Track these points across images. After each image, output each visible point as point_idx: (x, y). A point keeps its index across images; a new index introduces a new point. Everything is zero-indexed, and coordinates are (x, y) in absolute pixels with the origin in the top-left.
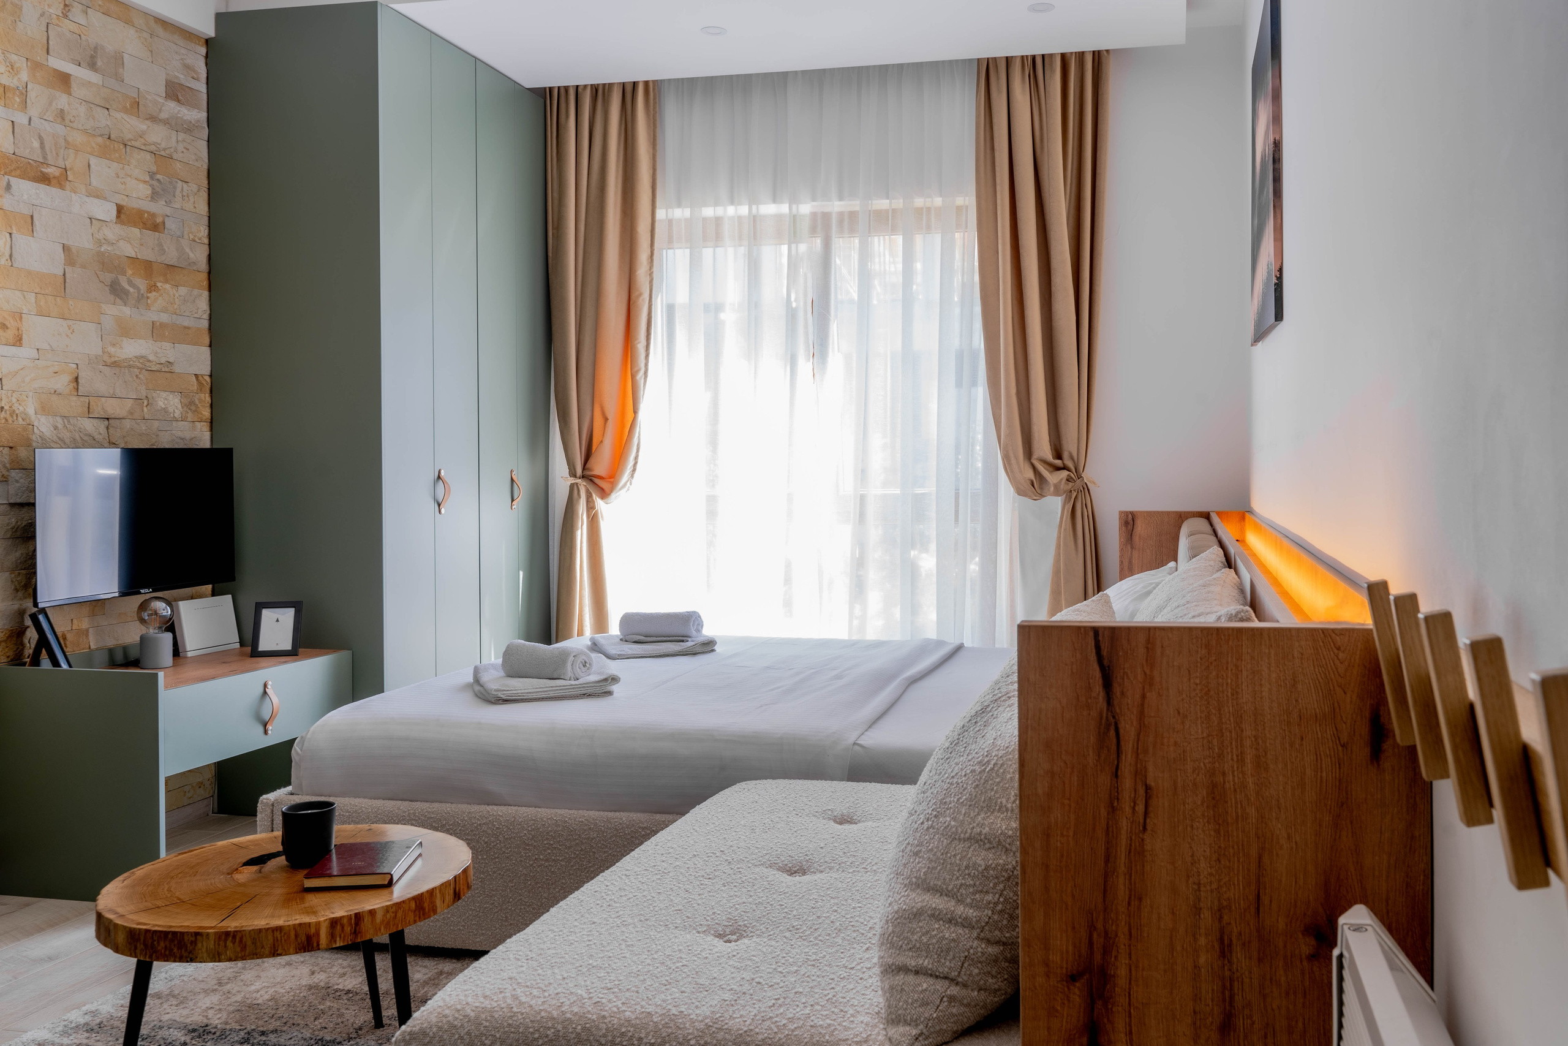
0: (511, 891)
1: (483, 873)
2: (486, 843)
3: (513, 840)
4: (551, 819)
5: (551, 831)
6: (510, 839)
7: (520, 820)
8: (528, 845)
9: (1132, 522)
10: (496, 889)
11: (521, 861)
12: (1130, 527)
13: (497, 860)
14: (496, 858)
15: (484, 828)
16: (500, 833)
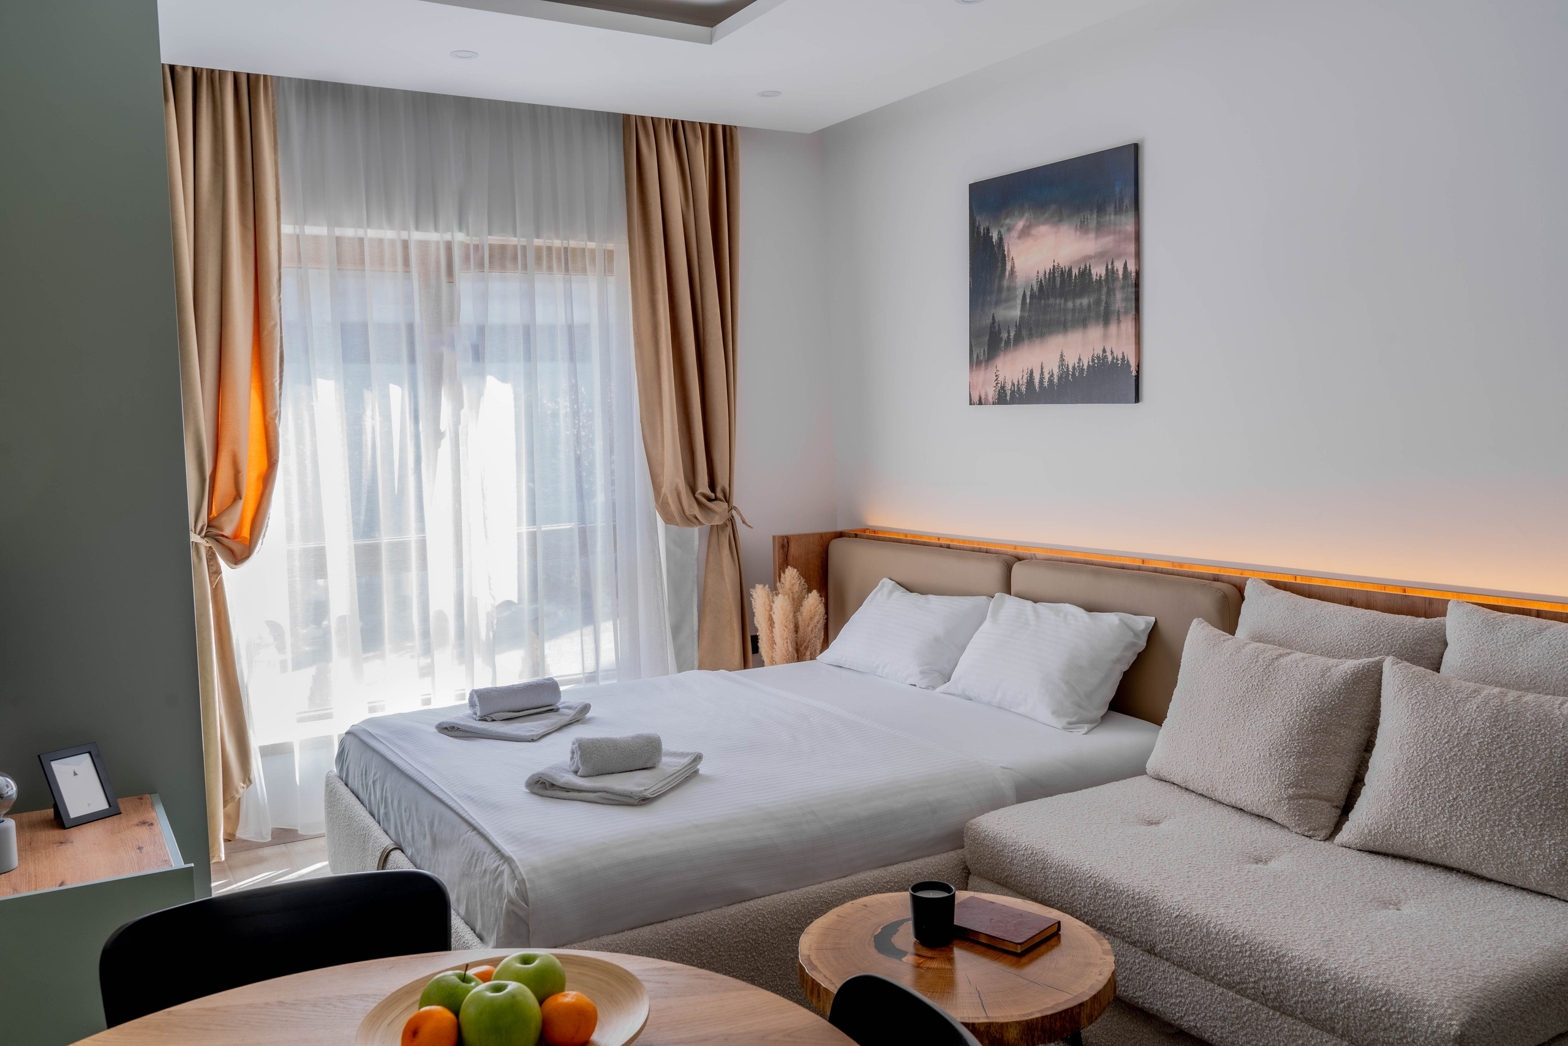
0: (780, 979)
1: (753, 970)
2: (754, 940)
3: (779, 929)
4: (808, 898)
5: (811, 910)
6: (776, 928)
7: (781, 908)
8: (794, 929)
9: (787, 545)
10: (766, 982)
11: (788, 947)
12: (786, 549)
13: (766, 953)
14: (764, 951)
15: (750, 926)
16: (767, 926)
